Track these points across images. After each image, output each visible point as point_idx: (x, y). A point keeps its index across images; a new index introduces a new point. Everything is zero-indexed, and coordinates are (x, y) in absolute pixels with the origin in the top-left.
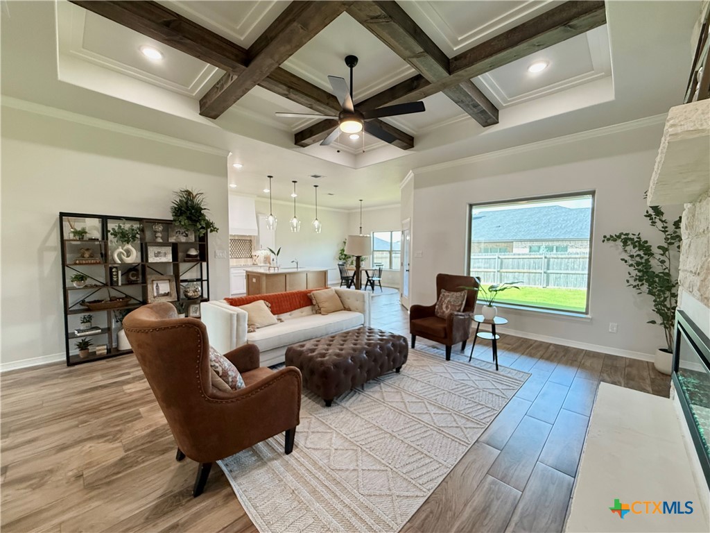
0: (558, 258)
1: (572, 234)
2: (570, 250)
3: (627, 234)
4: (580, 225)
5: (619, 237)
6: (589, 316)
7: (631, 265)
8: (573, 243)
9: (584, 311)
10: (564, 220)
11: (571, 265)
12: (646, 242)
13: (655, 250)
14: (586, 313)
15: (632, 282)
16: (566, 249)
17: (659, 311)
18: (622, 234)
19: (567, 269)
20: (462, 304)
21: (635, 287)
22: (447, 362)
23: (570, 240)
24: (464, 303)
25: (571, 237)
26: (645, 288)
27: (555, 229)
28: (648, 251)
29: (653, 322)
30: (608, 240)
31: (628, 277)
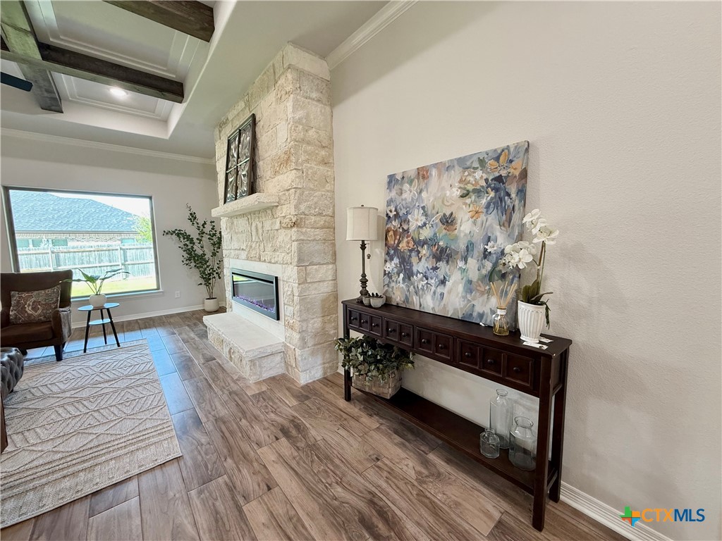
0: (69, 252)
1: (70, 226)
2: (70, 244)
3: (179, 230)
4: (77, 216)
5: (174, 232)
6: (161, 290)
7: (184, 251)
8: (73, 236)
9: (156, 287)
10: (54, 210)
11: (85, 259)
12: (190, 236)
13: (195, 240)
14: (158, 289)
15: (185, 262)
16: (65, 242)
17: (202, 277)
18: (176, 230)
19: (82, 263)
20: (57, 300)
21: (187, 264)
22: (61, 363)
23: (69, 233)
24: (59, 298)
25: (69, 229)
26: (193, 264)
27: (45, 220)
28: (191, 241)
29: (201, 284)
30: (167, 234)
31: (182, 259)
